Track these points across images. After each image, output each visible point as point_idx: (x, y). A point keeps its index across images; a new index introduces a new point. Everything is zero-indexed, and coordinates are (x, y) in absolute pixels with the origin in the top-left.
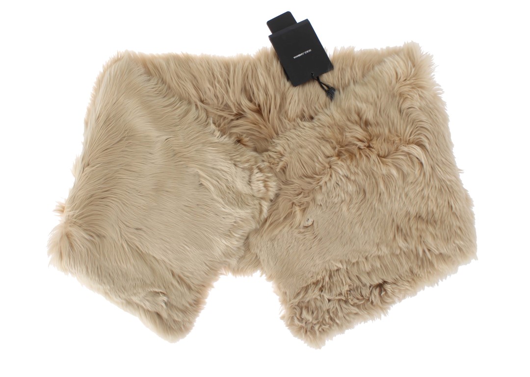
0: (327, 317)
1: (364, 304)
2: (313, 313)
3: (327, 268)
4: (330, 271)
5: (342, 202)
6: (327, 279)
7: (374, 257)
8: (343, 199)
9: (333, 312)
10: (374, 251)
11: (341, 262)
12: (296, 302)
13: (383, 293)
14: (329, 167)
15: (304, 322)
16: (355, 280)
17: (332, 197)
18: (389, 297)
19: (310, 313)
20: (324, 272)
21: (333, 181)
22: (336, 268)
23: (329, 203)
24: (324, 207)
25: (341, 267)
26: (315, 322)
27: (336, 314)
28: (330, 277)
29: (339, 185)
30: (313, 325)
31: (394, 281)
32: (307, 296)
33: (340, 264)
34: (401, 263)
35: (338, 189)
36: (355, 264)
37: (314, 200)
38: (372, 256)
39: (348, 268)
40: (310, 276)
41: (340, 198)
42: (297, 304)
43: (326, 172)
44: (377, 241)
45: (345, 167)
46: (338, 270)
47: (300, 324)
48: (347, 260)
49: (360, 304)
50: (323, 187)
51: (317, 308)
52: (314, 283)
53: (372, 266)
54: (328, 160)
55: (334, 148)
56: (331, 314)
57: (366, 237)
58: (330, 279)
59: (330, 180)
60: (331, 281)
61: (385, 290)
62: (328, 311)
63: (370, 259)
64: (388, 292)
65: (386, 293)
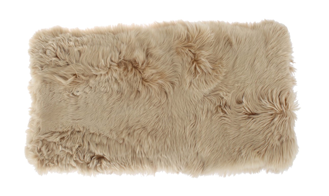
0: (55, 159)
1: (82, 164)
2: (48, 151)
3: (74, 127)
4: (74, 129)
5: (106, 92)
6: (69, 133)
7: (105, 136)
8: (108, 91)
9: (61, 159)
10: (107, 133)
11: (83, 127)
12: (42, 138)
13: (99, 165)
14: (109, 67)
15: (41, 153)
16: (86, 144)
17: (102, 86)
18: (101, 168)
19: (47, 150)
20: (70, 129)
21: (107, 77)
22: (78, 130)
23: (98, 89)
24: (93, 89)
25: (82, 130)
26: (46, 158)
27: (62, 160)
28: (72, 133)
29: (109, 82)
30: (45, 159)
31: (110, 160)
32: (51, 138)
33: (82, 128)
34: (121, 151)
35: (107, 83)
36: (91, 134)
37: (88, 81)
38: (104, 135)
39: (86, 134)
40: (60, 126)
41: (106, 89)
42: (42, 139)
43: (105, 69)
44: (112, 127)
45: (118, 72)
46: (79, 132)
47: (37, 154)
48: (87, 129)
49: (80, 163)
50: (98, 77)
51: (53, 150)
52: (60, 132)
53: (101, 141)
54: (111, 63)
55: (119, 58)
56: (59, 159)
57: (108, 121)
58: (71, 134)
59: (105, 75)
60: (71, 136)
61: (101, 163)
62: (58, 156)
63: (101, 136)
64: (102, 165)
65: (101, 165)
